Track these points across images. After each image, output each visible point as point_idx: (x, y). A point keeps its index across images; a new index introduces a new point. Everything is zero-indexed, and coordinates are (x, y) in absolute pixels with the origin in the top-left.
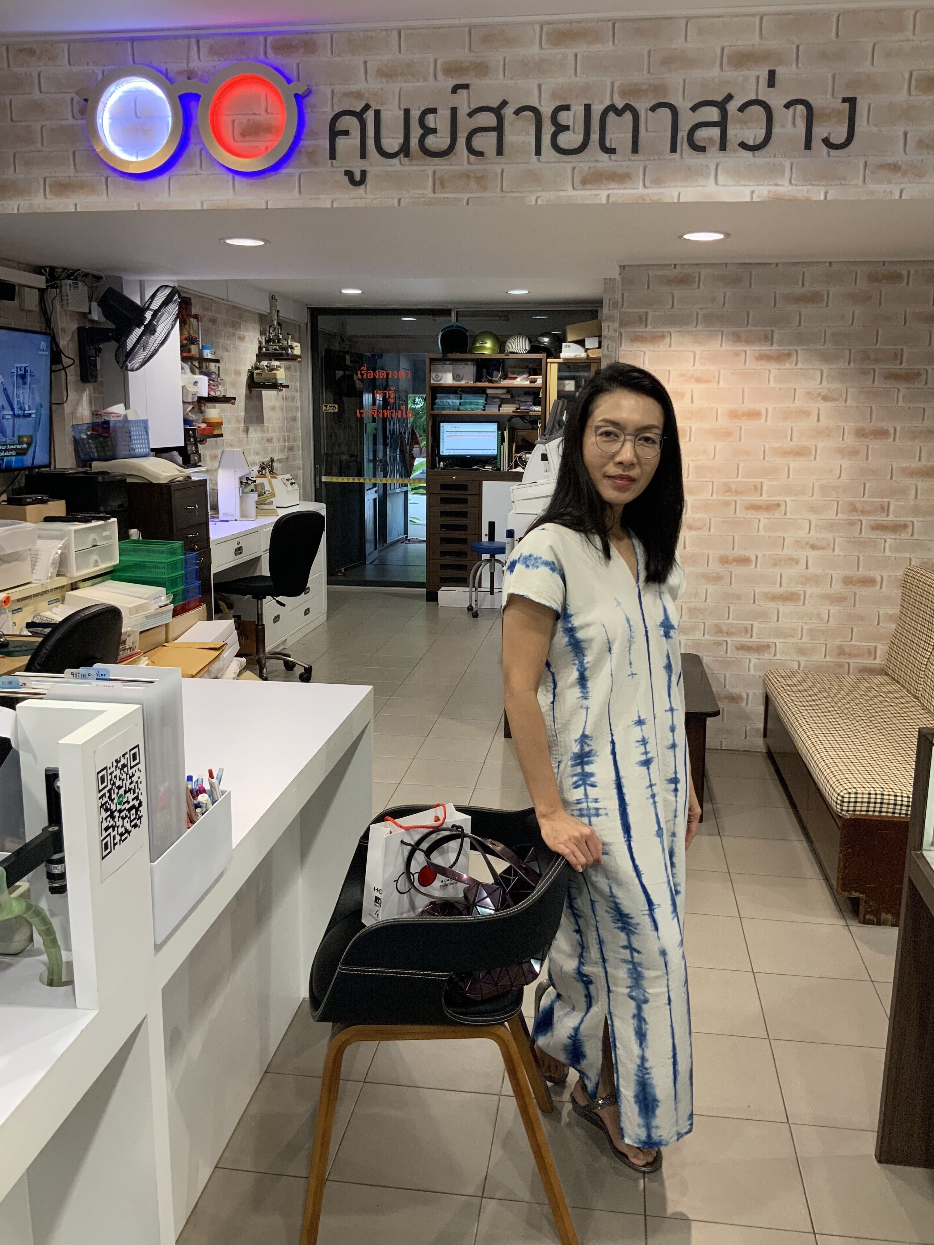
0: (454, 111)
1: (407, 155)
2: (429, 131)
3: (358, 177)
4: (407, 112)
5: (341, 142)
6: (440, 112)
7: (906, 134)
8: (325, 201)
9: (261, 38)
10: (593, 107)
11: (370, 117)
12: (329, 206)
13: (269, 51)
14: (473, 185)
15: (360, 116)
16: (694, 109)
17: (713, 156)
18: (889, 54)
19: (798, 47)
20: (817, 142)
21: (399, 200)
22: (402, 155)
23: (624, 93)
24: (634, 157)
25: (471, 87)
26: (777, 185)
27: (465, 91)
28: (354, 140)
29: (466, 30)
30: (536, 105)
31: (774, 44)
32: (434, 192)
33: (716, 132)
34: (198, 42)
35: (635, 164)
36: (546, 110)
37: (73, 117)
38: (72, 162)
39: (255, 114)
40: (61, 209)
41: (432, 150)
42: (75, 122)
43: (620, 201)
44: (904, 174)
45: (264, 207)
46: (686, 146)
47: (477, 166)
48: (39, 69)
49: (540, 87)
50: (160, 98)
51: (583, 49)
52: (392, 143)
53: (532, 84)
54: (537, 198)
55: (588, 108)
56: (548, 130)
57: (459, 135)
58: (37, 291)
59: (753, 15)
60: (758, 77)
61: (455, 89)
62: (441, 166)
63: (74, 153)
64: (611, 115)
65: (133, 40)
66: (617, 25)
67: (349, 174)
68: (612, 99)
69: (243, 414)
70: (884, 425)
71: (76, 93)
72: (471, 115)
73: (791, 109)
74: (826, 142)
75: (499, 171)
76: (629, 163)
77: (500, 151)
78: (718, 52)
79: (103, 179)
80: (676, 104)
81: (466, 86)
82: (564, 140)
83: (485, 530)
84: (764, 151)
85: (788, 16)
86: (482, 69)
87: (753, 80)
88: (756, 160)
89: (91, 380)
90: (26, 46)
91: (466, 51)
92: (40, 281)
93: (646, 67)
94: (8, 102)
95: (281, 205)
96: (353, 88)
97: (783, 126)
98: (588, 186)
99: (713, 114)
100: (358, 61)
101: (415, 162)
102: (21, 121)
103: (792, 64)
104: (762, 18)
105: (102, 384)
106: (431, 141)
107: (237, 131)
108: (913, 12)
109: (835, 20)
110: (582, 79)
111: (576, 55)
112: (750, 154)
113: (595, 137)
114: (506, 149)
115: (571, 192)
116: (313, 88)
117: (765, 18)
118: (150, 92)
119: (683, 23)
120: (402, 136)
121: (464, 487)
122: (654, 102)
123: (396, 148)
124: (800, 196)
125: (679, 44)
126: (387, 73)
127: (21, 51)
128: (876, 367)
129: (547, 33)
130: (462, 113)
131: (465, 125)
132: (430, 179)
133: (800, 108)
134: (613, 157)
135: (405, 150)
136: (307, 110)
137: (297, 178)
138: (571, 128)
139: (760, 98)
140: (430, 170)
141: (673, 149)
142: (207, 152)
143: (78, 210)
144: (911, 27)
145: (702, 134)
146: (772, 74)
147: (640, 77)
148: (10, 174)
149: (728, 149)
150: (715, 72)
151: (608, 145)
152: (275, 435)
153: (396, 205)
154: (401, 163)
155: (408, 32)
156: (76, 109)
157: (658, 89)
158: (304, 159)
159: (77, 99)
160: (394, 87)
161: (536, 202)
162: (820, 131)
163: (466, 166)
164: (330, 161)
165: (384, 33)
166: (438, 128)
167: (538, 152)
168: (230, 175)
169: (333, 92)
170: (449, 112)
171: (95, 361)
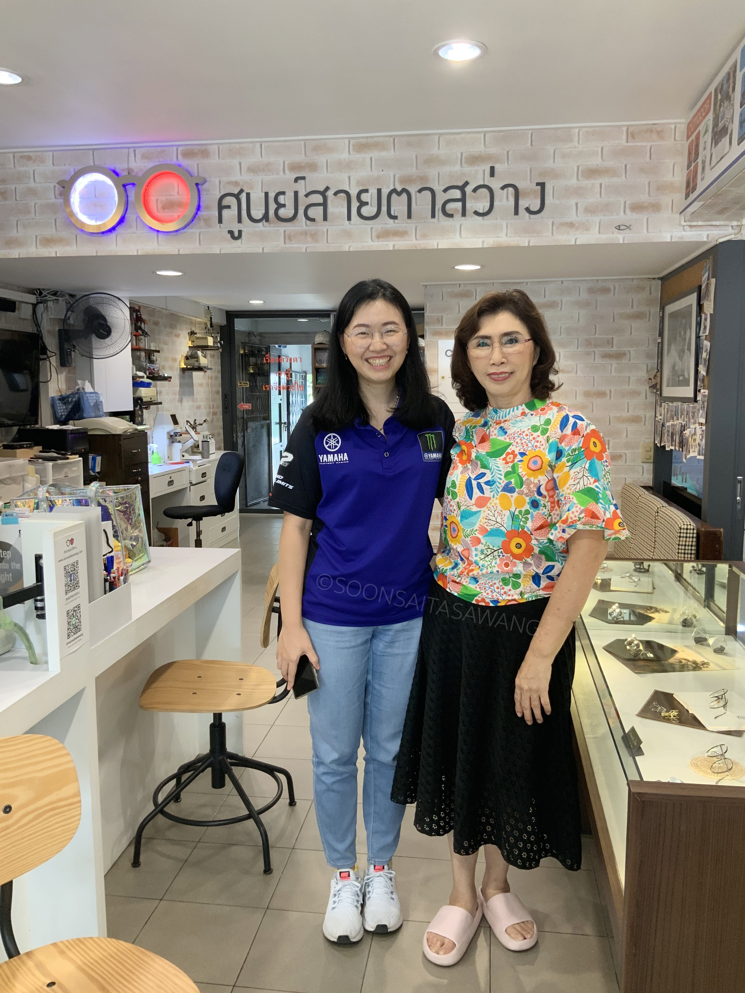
0: (296, 193)
1: (267, 220)
2: (280, 206)
3: (236, 234)
4: (267, 194)
5: (225, 212)
6: (287, 194)
7: (577, 204)
8: (216, 249)
9: (175, 148)
10: (383, 190)
11: (243, 197)
12: (219, 252)
13: (180, 156)
14: (309, 239)
15: (237, 196)
16: (445, 191)
17: (458, 219)
18: (564, 156)
19: (508, 152)
20: (522, 210)
21: (263, 249)
22: (264, 221)
23: (401, 182)
24: (409, 221)
25: (307, 179)
26: (497, 237)
27: (303, 181)
28: (234, 211)
29: (303, 143)
30: (347, 189)
31: (493, 150)
32: (285, 243)
33: (459, 204)
34: (135, 151)
35: (410, 225)
36: (354, 193)
37: (55, 198)
38: (54, 226)
39: (171, 195)
40: (46, 255)
41: (283, 217)
42: (56, 200)
43: (402, 248)
44: (578, 228)
45: (177, 253)
46: (441, 212)
47: (311, 227)
48: (34, 168)
49: (349, 178)
50: (111, 186)
51: (375, 154)
52: (258, 213)
53: (345, 176)
54: (350, 247)
55: (379, 191)
56: (355, 205)
57: (300, 208)
58: (30, 305)
59: (479, 132)
60: (484, 171)
61: (296, 180)
62: (289, 227)
63: (55, 220)
64: (394, 196)
65: (94, 150)
66: (396, 140)
67: (231, 232)
68: (394, 185)
69: (178, 389)
70: (602, 389)
71: (58, 183)
72: (307, 196)
73: (505, 190)
74: (527, 209)
75: (325, 231)
76: (406, 225)
77: (325, 218)
78: (459, 156)
79: (74, 236)
80: (434, 188)
81: (303, 178)
82: (365, 211)
84: (489, 216)
85: (501, 134)
86: (313, 167)
87: (481, 173)
88: (484, 221)
89: (67, 365)
90: (26, 154)
91: (303, 156)
92: (32, 299)
93: (415, 166)
94: (14, 188)
95: (188, 252)
96: (233, 179)
97: (501, 200)
98: (381, 239)
99: (457, 194)
100: (235, 162)
101: (272, 225)
102: (22, 201)
103: (504, 162)
104: (485, 135)
105: (75, 368)
106: (282, 212)
107: (160, 206)
108: (577, 130)
109: (530, 135)
110: (376, 173)
111: (371, 158)
112: (481, 218)
113: (384, 209)
114: (329, 216)
115: (371, 243)
116: (208, 179)
117: (487, 135)
118: (103, 183)
119: (436, 137)
120: (264, 209)
122: (420, 187)
123: (260, 217)
124: (513, 244)
125: (435, 151)
126: (253, 170)
127: (22, 157)
128: (596, 350)
129: (354, 146)
130: (301, 195)
131: (303, 202)
132: (282, 236)
133: (511, 189)
134: (396, 221)
135: (266, 217)
136: (203, 193)
137: (198, 235)
138: (370, 203)
139: (486, 184)
140: (282, 230)
141: (433, 216)
142: (141, 220)
143: (58, 255)
144: (577, 140)
145: (450, 207)
146: (492, 169)
147: (412, 171)
148: (13, 233)
149: (467, 215)
150: (457, 168)
151: (392, 213)
152: (203, 404)
153: (261, 251)
154: (263, 226)
155: (267, 144)
156: (57, 193)
157: (423, 178)
158: (202, 223)
159: (57, 186)
160: (258, 179)
161: (349, 249)
162: (523, 203)
163: (305, 228)
164: (219, 225)
165: (251, 145)
166: (286, 204)
167: (349, 218)
168: (155, 233)
169: (220, 182)
170: (293, 194)
171: (70, 352)
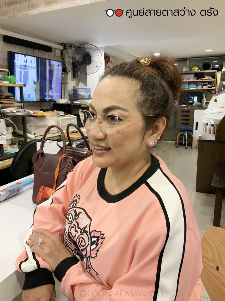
58: (60, 50)
83: (195, 124)
89: (76, 77)
92: (61, 47)
105: (80, 79)
121: (189, 111)
148: (35, 1)
171: (77, 72)
